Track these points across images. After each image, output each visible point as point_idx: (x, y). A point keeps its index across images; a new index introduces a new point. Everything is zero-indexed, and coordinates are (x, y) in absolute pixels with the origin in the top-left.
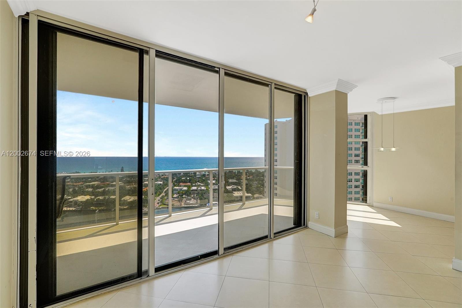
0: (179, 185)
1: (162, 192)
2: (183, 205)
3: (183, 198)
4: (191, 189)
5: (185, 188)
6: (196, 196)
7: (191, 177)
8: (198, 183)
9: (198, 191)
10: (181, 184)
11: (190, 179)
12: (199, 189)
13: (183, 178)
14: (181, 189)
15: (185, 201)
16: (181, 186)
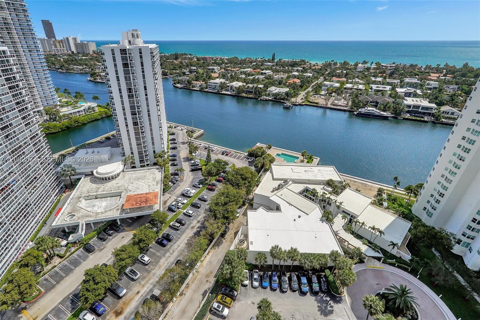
0: (331, 79)
1: (309, 86)
2: (329, 106)
3: (331, 96)
4: (345, 87)
5: (337, 85)
6: (349, 96)
7: (350, 70)
8: (356, 79)
9: (353, 90)
10: (334, 79)
11: (346, 73)
12: (355, 87)
13: (338, 71)
14: (332, 86)
15: (333, 101)
16: (332, 82)
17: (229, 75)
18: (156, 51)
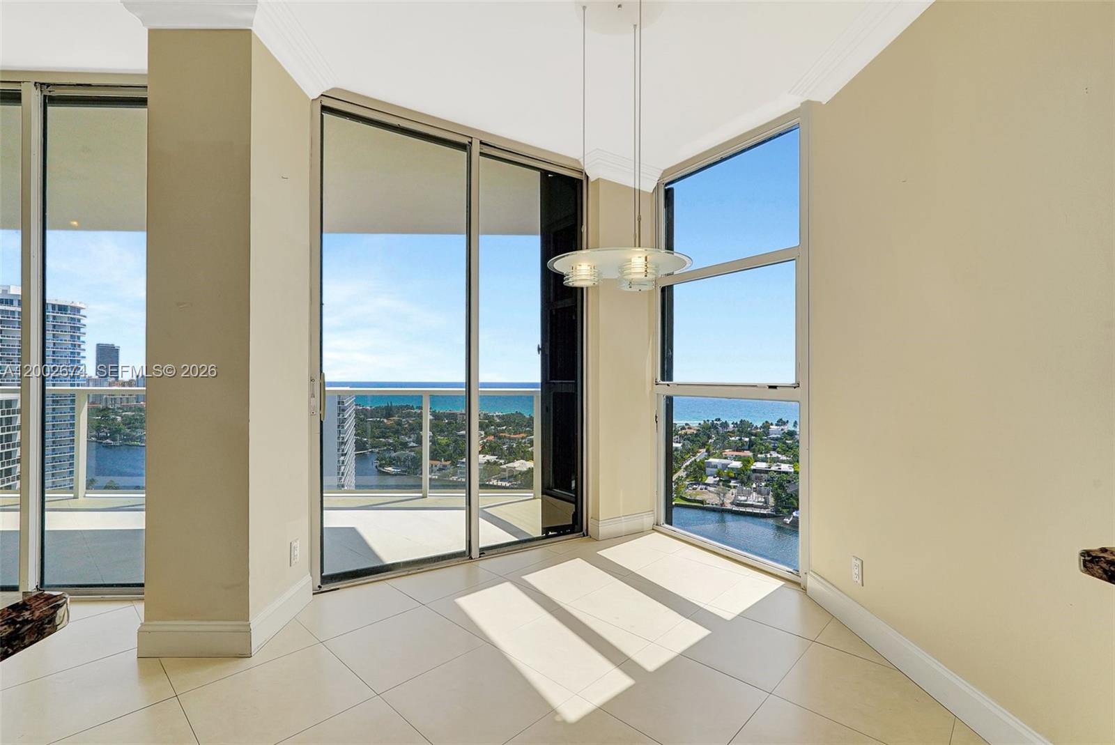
0: (721, 453)
1: (680, 468)
2: (729, 507)
3: (730, 487)
4: (752, 467)
5: (738, 464)
6: (766, 486)
7: (755, 435)
8: (772, 452)
9: (770, 474)
10: (728, 452)
11: (750, 440)
12: (773, 468)
13: (733, 438)
14: (725, 466)
15: (735, 497)
16: (726, 458)
17: (505, 447)
18: (351, 399)
